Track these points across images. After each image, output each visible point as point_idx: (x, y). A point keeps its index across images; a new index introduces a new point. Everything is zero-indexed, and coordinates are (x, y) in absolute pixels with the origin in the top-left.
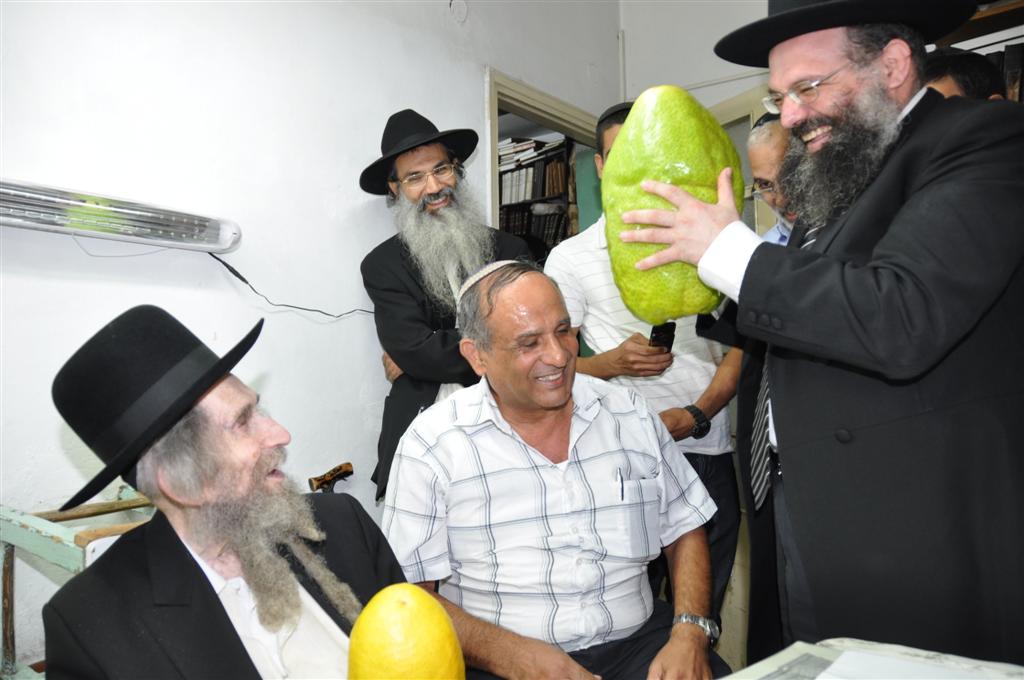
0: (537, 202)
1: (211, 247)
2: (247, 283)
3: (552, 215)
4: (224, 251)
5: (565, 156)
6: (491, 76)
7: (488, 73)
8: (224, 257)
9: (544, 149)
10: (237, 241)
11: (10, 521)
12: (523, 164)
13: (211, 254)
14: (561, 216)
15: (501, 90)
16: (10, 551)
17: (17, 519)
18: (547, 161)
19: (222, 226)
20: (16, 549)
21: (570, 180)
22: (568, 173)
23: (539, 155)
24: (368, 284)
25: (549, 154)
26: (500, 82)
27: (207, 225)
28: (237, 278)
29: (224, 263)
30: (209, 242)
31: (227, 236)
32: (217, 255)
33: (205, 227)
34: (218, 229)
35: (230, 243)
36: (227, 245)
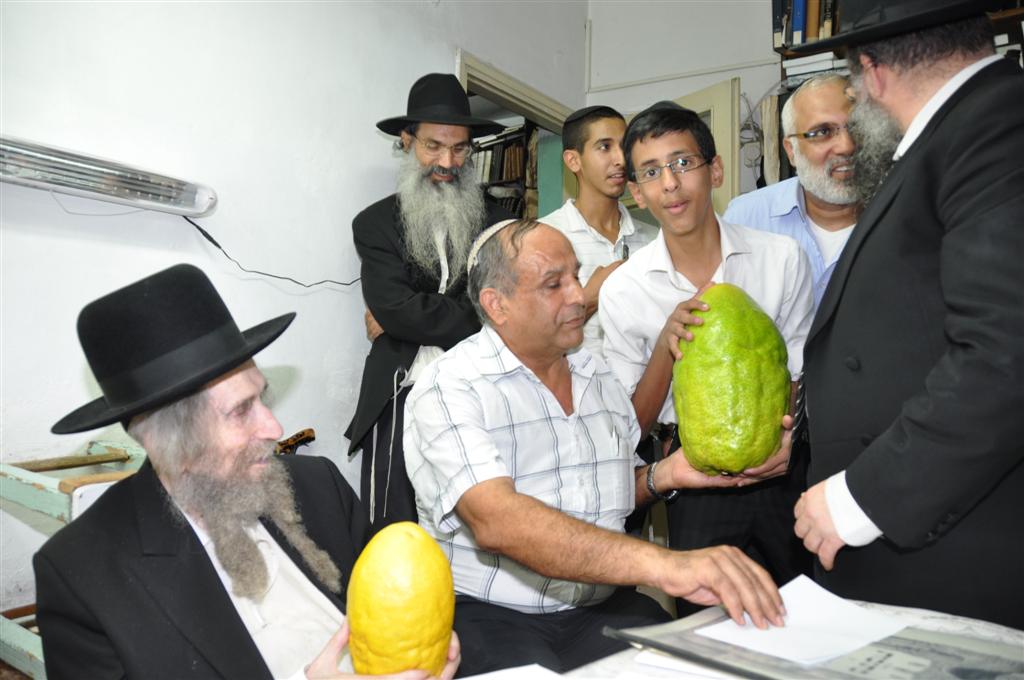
0: (494, 185)
1: (186, 210)
2: (220, 247)
3: (508, 199)
4: (199, 215)
5: (524, 140)
6: (462, 58)
7: (459, 55)
8: (198, 222)
9: (504, 133)
10: (212, 206)
12: (483, 146)
13: (185, 217)
14: (517, 201)
15: (470, 72)
18: (506, 145)
19: (199, 191)
21: (528, 165)
22: (526, 156)
23: (498, 138)
25: (508, 138)
26: (469, 63)
27: (184, 188)
28: (210, 243)
29: (198, 227)
30: (185, 205)
31: (203, 200)
32: (191, 219)
33: (182, 190)
34: (195, 193)
35: (206, 207)
36: (202, 209)
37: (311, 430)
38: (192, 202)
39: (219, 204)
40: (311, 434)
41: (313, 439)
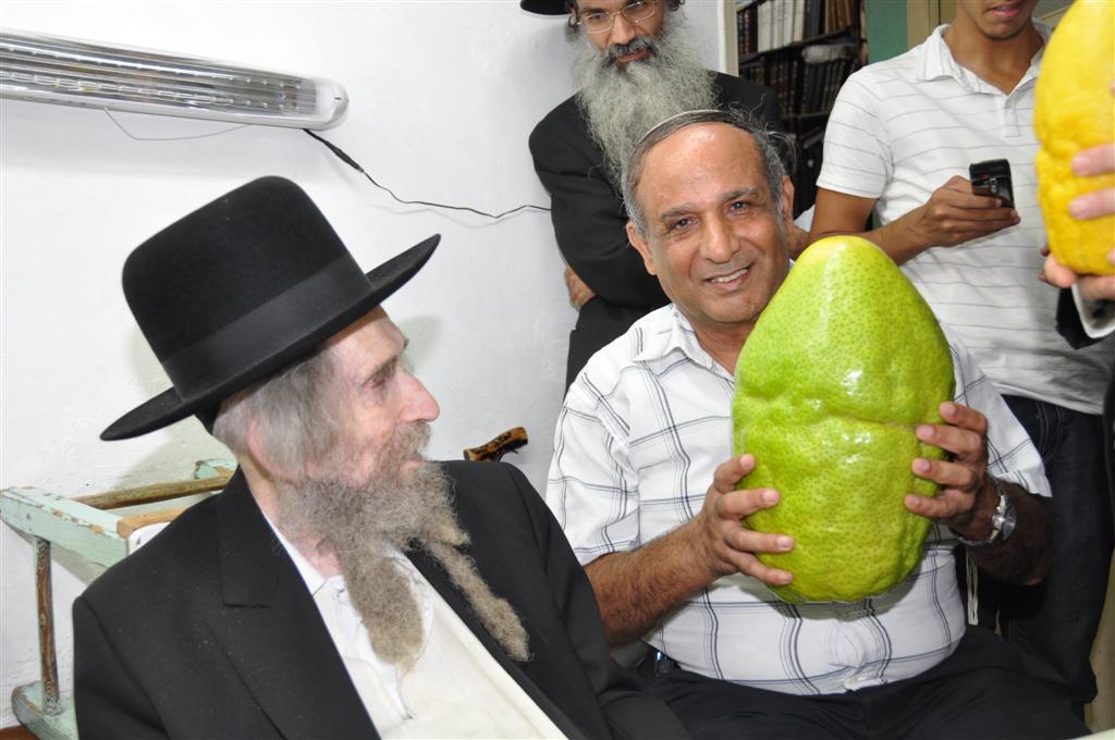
1: (307, 120)
2: (362, 171)
4: (327, 126)
8: (325, 135)
10: (342, 110)
11: (42, 507)
13: (307, 131)
16: (45, 549)
17: (50, 504)
19: (320, 89)
20: (52, 546)
24: (541, 167)
27: (298, 87)
28: (347, 166)
29: (327, 144)
30: (301, 113)
31: (327, 102)
32: (314, 132)
33: (295, 89)
34: (314, 93)
35: (332, 112)
36: (329, 116)
37: (521, 430)
38: (311, 107)
39: (350, 105)
40: (521, 435)
41: (525, 442)
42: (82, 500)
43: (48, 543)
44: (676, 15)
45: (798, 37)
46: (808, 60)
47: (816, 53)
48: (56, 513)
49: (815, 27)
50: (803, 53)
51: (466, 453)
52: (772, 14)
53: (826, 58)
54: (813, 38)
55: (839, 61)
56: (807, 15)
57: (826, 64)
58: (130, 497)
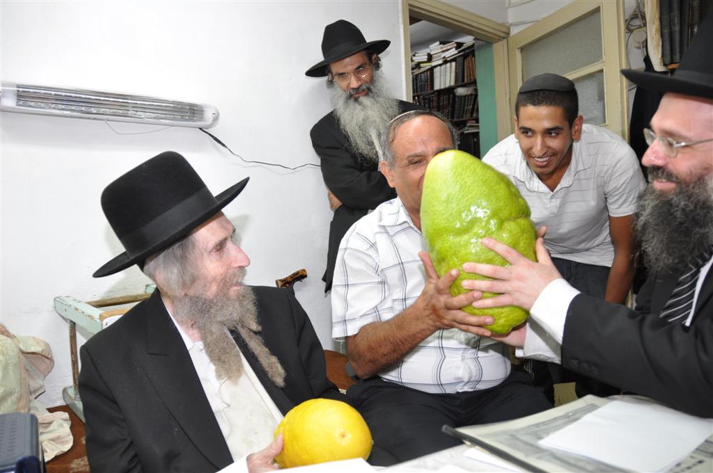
1: (199, 124)
2: (226, 147)
4: (209, 126)
8: (210, 131)
10: (216, 119)
11: (70, 306)
13: (200, 129)
16: (73, 326)
17: (75, 304)
19: (205, 109)
20: (76, 324)
24: (315, 145)
27: (195, 108)
28: (219, 145)
29: (210, 135)
30: (197, 121)
31: (209, 116)
32: (205, 130)
33: (194, 110)
34: (203, 111)
35: (211, 120)
36: (210, 122)
37: (304, 270)
38: (202, 118)
40: (304, 273)
41: (306, 276)
42: (89, 303)
43: (74, 324)
44: (379, 72)
45: (453, 83)
46: (457, 94)
47: (461, 91)
48: (76, 309)
49: (460, 79)
50: (455, 91)
51: (277, 282)
52: (440, 72)
53: (465, 94)
54: (460, 84)
55: (471, 95)
56: (456, 73)
57: (466, 96)
58: (112, 302)
